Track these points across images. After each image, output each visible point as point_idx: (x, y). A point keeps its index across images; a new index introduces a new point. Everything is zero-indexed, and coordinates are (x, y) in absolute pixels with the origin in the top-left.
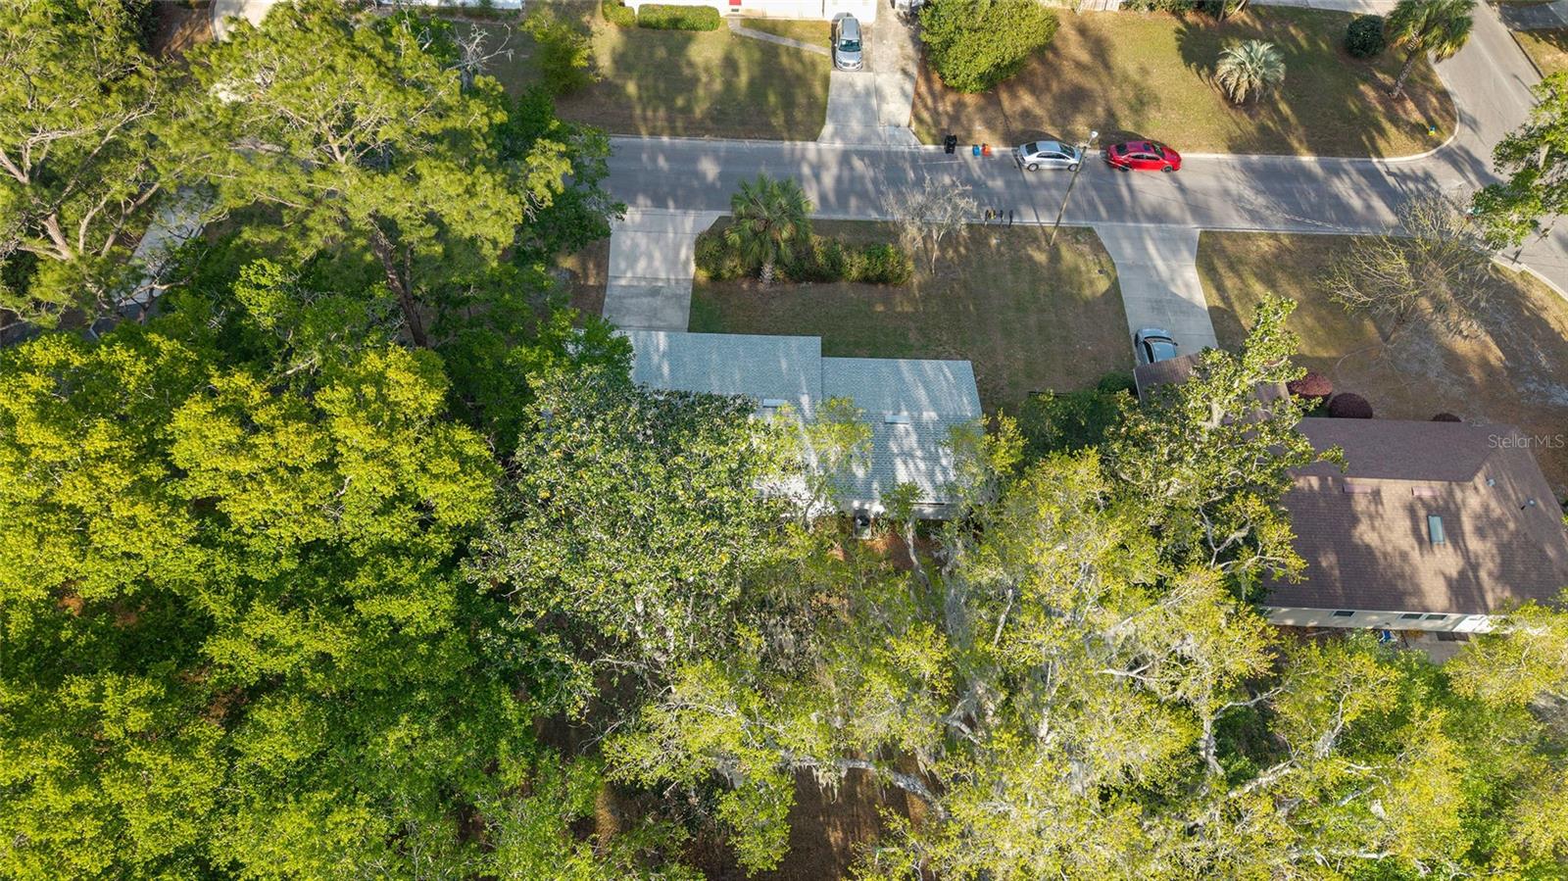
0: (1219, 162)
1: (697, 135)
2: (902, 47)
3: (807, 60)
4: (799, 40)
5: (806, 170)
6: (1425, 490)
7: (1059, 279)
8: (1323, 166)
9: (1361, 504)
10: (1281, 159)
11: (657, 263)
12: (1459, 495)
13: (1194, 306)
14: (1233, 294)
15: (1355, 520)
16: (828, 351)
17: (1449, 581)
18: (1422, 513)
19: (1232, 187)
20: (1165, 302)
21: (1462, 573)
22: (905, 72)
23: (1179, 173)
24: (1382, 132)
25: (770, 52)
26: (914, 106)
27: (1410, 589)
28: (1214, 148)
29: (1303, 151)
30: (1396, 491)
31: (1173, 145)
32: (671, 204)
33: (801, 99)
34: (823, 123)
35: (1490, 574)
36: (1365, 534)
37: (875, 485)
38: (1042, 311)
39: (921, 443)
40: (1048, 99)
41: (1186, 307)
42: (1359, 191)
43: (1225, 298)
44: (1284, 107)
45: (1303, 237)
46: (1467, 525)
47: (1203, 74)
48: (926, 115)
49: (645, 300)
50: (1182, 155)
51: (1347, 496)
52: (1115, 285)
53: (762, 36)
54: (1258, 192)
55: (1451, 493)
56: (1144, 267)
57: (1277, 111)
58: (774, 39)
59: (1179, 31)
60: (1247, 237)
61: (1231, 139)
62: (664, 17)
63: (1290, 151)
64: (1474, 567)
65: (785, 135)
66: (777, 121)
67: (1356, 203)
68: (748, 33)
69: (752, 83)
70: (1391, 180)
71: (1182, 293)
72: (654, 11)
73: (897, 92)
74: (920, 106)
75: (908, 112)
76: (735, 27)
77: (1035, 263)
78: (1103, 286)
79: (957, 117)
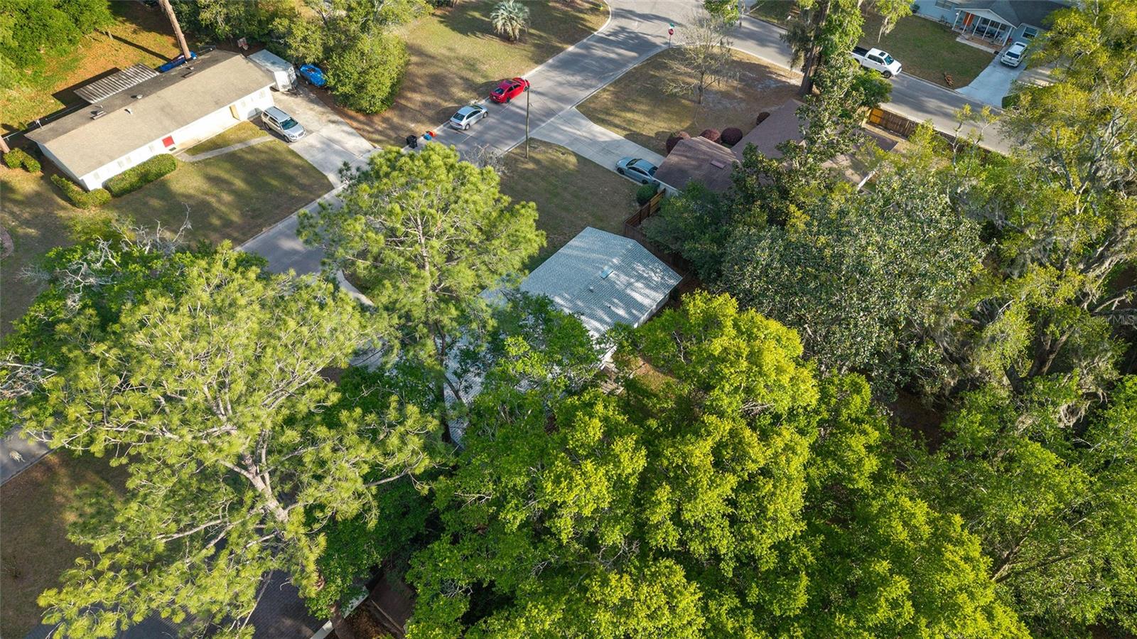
0: (540, 72)
1: (257, 233)
2: (311, 109)
3: (266, 149)
4: (241, 141)
7: (552, 170)
8: (579, 47)
10: (561, 55)
13: (618, 141)
14: (624, 125)
19: (559, 79)
20: (607, 148)
22: (333, 122)
23: (531, 87)
24: (583, 19)
25: (234, 160)
26: (363, 136)
28: (530, 67)
29: (565, 46)
31: (512, 76)
33: (293, 172)
34: (326, 177)
37: (634, 312)
38: (565, 189)
39: (627, 274)
40: (425, 90)
41: (614, 143)
42: (605, 50)
43: (624, 129)
44: (532, 31)
45: (615, 83)
48: (376, 137)
50: (524, 77)
52: (576, 155)
53: (216, 153)
54: (573, 75)
56: (576, 140)
57: (533, 35)
58: (225, 150)
59: (441, 22)
60: (596, 97)
61: (531, 59)
62: (135, 179)
63: (561, 50)
65: (312, 196)
66: (296, 192)
67: (612, 56)
68: (201, 157)
69: (246, 181)
70: (611, 38)
71: (607, 139)
72: (123, 179)
73: (343, 134)
74: (365, 134)
75: (364, 141)
76: (188, 158)
77: (532, 170)
78: (573, 159)
79: (394, 128)
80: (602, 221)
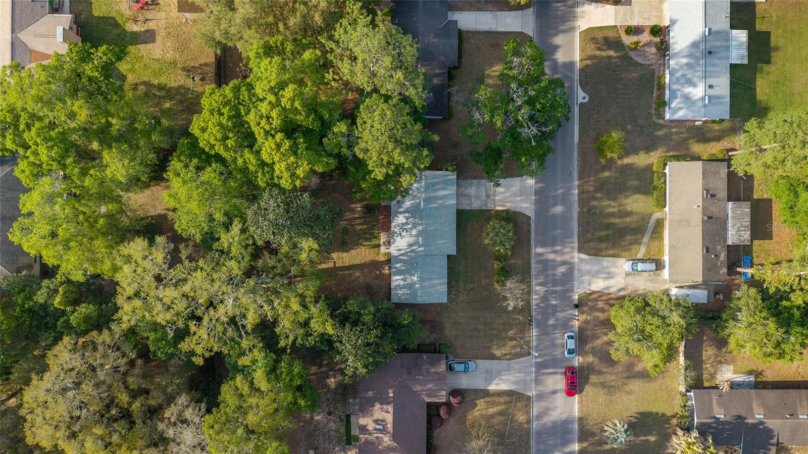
0: (572, 411)
3: (631, 248)
4: (648, 243)
5: (558, 248)
6: (390, 426)
7: (500, 338)
9: (385, 407)
11: (502, 195)
12: (388, 435)
13: (489, 384)
15: (381, 404)
16: (449, 257)
17: (366, 426)
18: (384, 423)
19: (557, 412)
20: (491, 376)
21: (368, 430)
22: (622, 289)
25: (637, 231)
26: (600, 292)
27: (364, 414)
28: (580, 411)
29: (581, 446)
30: (389, 418)
32: (536, 197)
33: (603, 245)
34: (589, 255)
35: (367, 438)
36: (378, 406)
38: (485, 331)
41: (489, 381)
43: (493, 395)
46: (380, 435)
47: (632, 419)
48: (594, 296)
49: (484, 194)
50: (576, 396)
51: (388, 404)
52: (498, 358)
53: (650, 229)
55: (389, 433)
56: (508, 370)
58: (648, 233)
62: (657, 184)
64: (370, 434)
65: (582, 239)
66: (589, 236)
68: (653, 221)
69: (614, 224)
71: (495, 382)
73: (609, 285)
74: (601, 294)
75: (598, 289)
76: (657, 215)
77: (508, 331)
78: (498, 353)
79: (593, 309)
80: (454, 323)
